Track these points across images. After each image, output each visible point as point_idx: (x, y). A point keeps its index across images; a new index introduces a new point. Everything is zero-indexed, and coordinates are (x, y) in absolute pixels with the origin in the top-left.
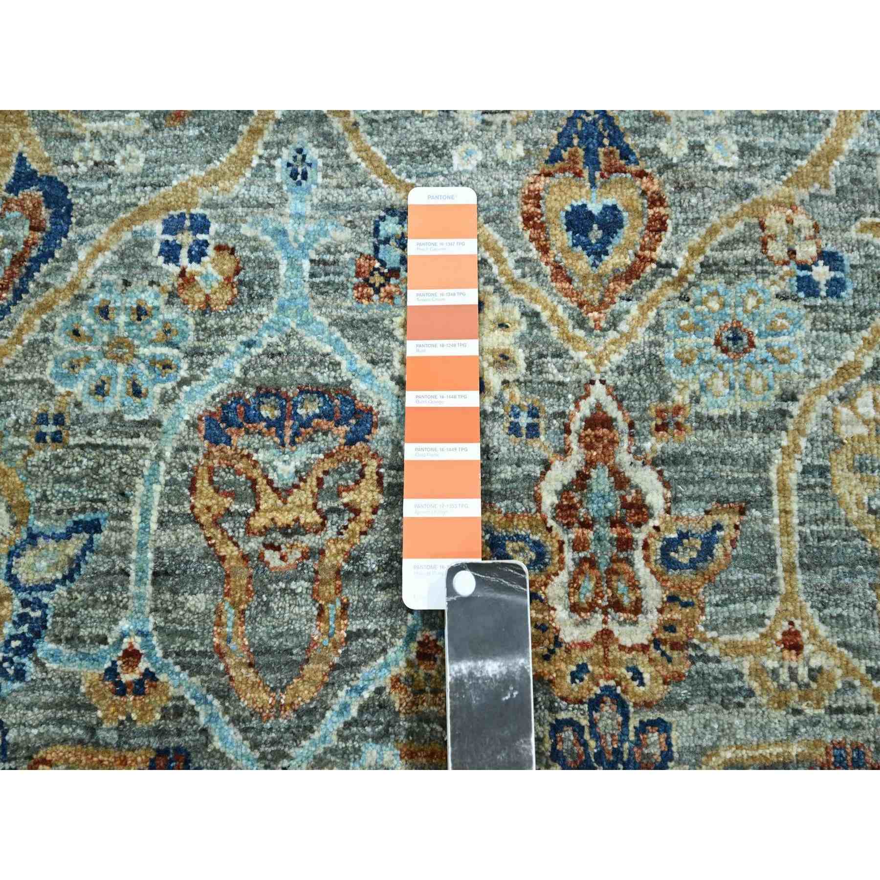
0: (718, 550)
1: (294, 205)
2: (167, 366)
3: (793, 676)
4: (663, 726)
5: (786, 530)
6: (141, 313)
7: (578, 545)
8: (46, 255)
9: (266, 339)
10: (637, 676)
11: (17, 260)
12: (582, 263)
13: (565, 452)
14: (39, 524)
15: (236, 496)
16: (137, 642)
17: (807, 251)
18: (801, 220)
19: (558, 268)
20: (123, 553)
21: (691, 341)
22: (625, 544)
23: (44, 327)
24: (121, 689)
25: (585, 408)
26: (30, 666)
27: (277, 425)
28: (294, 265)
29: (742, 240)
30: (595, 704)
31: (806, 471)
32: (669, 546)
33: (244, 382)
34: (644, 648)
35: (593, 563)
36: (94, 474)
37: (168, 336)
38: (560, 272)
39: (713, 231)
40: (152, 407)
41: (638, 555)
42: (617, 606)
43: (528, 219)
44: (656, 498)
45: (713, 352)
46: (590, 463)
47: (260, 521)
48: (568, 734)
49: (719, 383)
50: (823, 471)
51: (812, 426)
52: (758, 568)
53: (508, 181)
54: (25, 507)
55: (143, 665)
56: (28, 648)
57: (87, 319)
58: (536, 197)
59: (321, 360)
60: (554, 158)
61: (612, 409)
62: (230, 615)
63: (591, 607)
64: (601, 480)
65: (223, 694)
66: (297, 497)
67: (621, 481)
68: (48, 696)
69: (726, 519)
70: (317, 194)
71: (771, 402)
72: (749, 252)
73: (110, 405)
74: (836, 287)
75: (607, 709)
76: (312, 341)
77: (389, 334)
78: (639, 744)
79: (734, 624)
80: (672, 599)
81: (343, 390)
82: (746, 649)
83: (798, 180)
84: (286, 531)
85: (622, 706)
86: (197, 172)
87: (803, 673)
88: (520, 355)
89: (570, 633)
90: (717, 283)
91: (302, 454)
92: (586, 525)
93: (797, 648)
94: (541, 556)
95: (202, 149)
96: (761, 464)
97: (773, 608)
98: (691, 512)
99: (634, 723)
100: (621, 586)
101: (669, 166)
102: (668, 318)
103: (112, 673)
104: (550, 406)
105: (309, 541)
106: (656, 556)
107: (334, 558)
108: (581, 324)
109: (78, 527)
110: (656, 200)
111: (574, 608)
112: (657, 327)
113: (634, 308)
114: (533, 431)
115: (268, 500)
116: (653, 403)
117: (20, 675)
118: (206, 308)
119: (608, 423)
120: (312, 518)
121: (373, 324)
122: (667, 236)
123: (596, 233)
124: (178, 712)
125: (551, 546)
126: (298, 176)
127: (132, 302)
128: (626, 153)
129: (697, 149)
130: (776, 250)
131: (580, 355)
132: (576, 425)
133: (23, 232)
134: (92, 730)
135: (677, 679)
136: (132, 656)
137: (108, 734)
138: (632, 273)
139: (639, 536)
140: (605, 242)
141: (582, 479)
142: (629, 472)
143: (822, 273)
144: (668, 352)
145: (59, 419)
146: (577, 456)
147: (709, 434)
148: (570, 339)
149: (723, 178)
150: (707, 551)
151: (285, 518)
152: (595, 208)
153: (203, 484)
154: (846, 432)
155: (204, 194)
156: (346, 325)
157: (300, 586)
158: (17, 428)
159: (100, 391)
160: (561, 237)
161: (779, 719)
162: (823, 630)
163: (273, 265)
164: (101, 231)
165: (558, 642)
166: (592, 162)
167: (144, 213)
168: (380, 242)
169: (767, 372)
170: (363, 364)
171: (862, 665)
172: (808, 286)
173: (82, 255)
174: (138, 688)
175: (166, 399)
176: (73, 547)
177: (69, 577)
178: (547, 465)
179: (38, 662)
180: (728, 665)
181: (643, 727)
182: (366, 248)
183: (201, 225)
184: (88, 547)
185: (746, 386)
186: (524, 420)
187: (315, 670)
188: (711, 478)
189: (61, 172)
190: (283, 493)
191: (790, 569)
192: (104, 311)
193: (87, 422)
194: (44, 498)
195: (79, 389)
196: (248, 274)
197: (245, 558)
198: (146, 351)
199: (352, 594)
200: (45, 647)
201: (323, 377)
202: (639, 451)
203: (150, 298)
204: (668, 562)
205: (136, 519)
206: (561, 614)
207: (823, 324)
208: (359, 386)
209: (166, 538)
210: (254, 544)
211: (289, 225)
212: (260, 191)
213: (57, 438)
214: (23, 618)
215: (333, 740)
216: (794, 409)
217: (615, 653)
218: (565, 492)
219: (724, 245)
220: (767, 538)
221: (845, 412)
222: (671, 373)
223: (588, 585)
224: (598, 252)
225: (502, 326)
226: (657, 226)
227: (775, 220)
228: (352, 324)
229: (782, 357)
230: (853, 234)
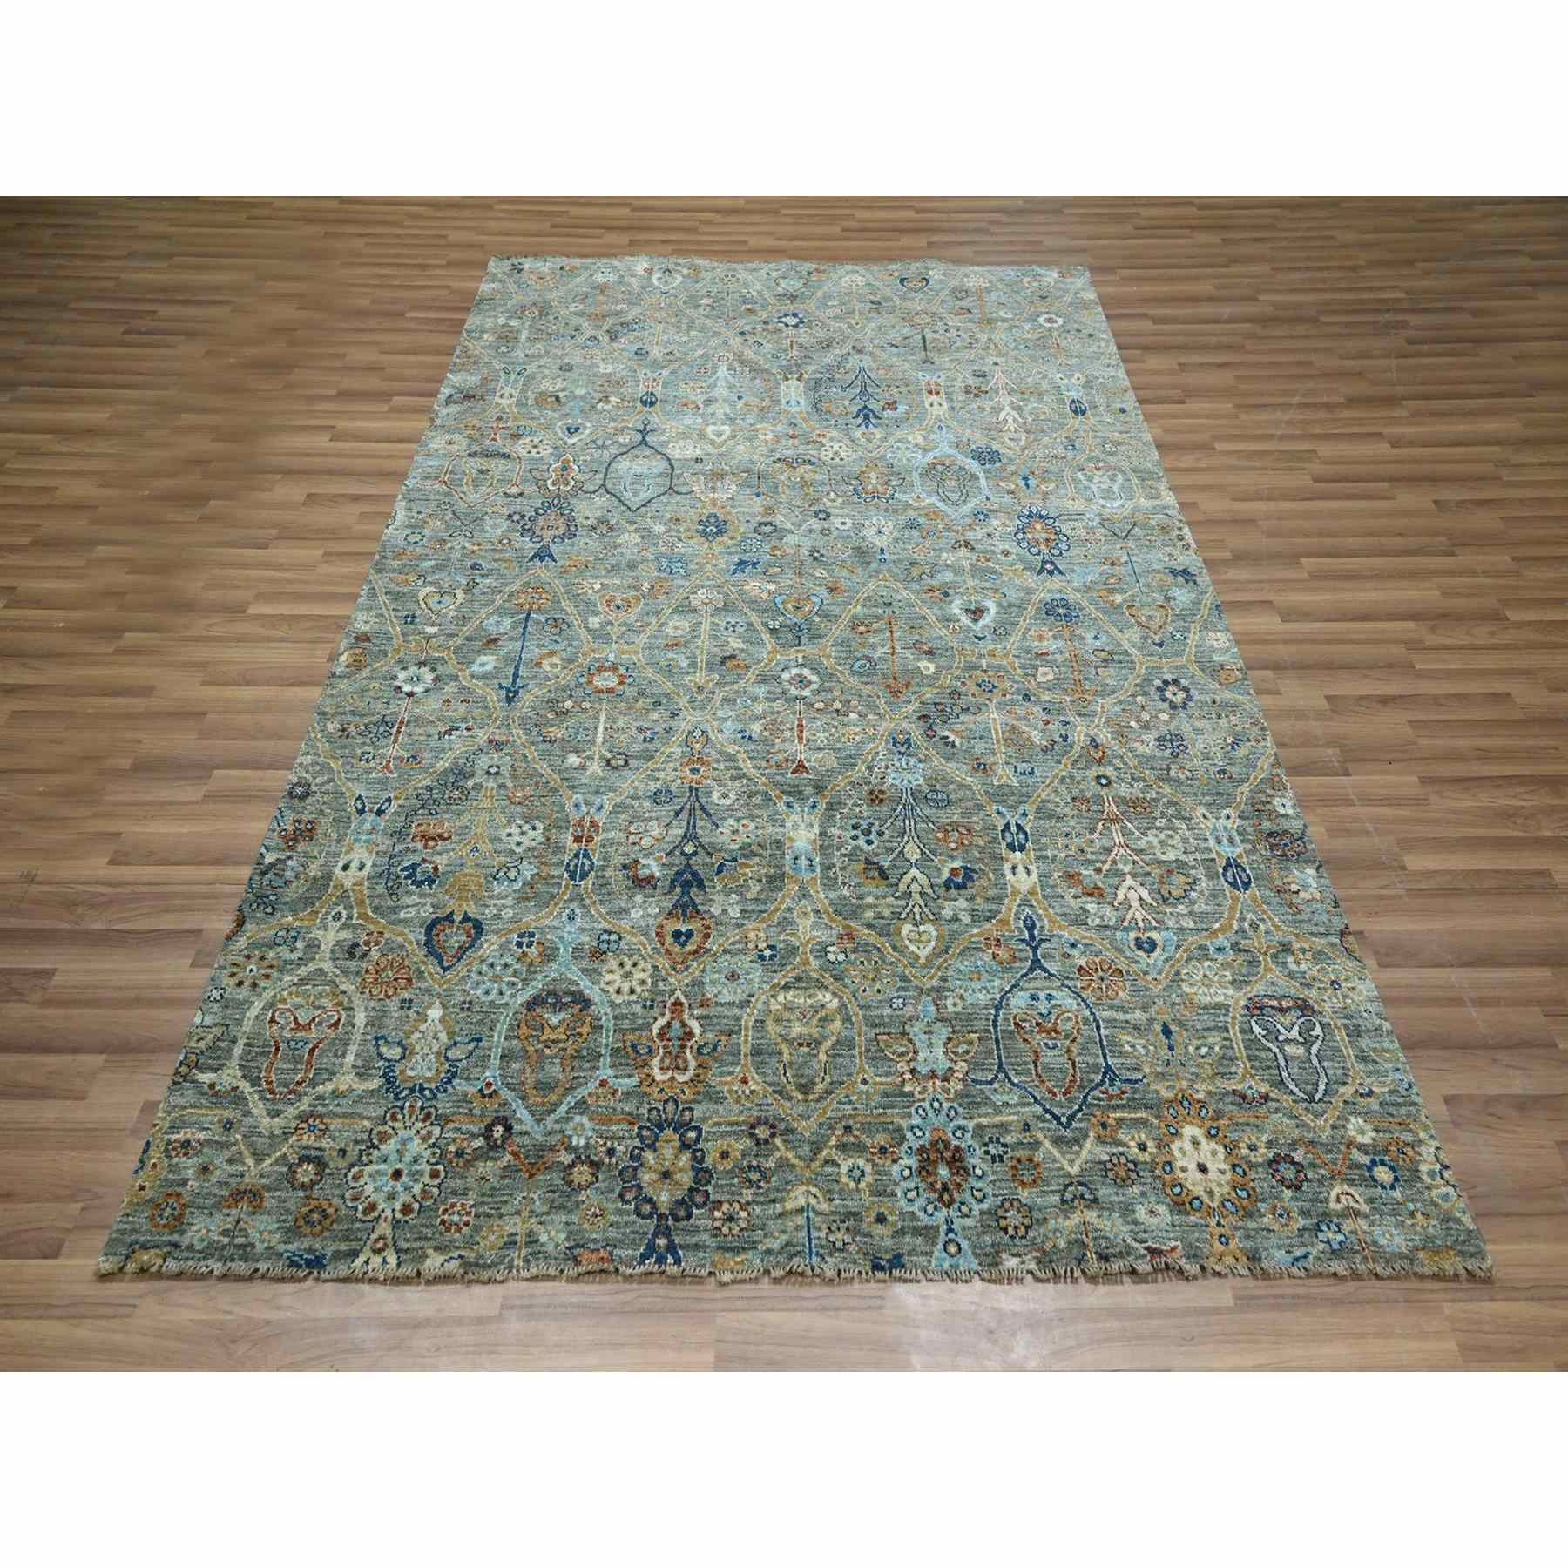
0: (719, 1049)
1: (568, 928)
2: (513, 984)
3: (744, 1092)
4: (691, 1109)
5: (746, 1042)
6: (506, 966)
7: (664, 1047)
8: (472, 946)
9: (553, 975)
10: (683, 1092)
11: (460, 948)
12: (677, 948)
13: (663, 1015)
14: (458, 1039)
15: (535, 1030)
16: (492, 1080)
17: (762, 945)
18: (762, 935)
19: (667, 950)
20: (490, 1049)
21: (716, 976)
22: (683, 1047)
23: (468, 971)
24: (484, 1096)
25: (672, 999)
26: (449, 1087)
27: (554, 1005)
28: (566, 950)
29: (739, 942)
30: (666, 1102)
31: (756, 1021)
32: (700, 1048)
33: (542, 990)
34: (686, 1083)
35: (670, 1053)
36: (482, 1022)
37: (515, 974)
38: (668, 952)
39: (728, 939)
40: (506, 999)
41: (688, 1051)
42: (678, 1068)
43: (657, 934)
44: (697, 1030)
45: (723, 980)
46: (672, 1019)
47: (544, 1038)
48: (654, 1112)
49: (725, 991)
50: (762, 1022)
51: (760, 1005)
52: (734, 1055)
53: (651, 921)
54: (454, 1033)
55: (493, 1088)
56: (450, 1081)
57: (485, 968)
58: (661, 927)
59: (573, 983)
60: (670, 913)
61: (683, 1000)
62: (528, 1070)
63: (668, 1069)
64: (676, 1024)
65: (523, 1099)
66: (559, 1030)
67: (684, 1025)
68: (455, 1098)
69: (723, 1038)
70: (578, 925)
71: (744, 997)
72: (740, 946)
73: (490, 998)
74: (772, 957)
75: (670, 1104)
76: (570, 976)
77: (600, 974)
78: (682, 1115)
79: (722, 1074)
80: (700, 1066)
81: (581, 993)
82: (726, 1083)
83: (763, 921)
84: (553, 1042)
85: (676, 1102)
86: (532, 917)
87: (747, 1092)
88: (649, 981)
89: (659, 1077)
90: (728, 957)
91: (562, 1015)
92: (669, 1040)
93: (746, 1083)
94: (650, 1051)
95: (534, 910)
96: (738, 1019)
97: (738, 1069)
98: (710, 1035)
99: (680, 1108)
100: (680, 1062)
101: (714, 916)
102: (708, 967)
103: (481, 1090)
104: (659, 998)
105: (561, 1045)
106: (695, 1051)
107: (571, 1051)
108: (674, 969)
109: (473, 1040)
110: (708, 928)
111: (662, 1069)
112: (703, 971)
113: (695, 964)
114: (652, 1007)
115: (547, 1030)
116: (699, 997)
117: (445, 1091)
118: (531, 964)
119: (681, 1004)
120: (565, 1037)
121: (595, 970)
122: (710, 940)
123: (683, 938)
124: (505, 1105)
125: (655, 1047)
126: (571, 918)
127: (503, 962)
128: (698, 912)
129: (725, 911)
130: (751, 946)
131: (672, 980)
132: (669, 1005)
133: (464, 938)
134: (470, 1110)
135: (698, 1093)
136: (489, 1085)
137: (477, 1112)
138: (695, 952)
139: (689, 1044)
140: (686, 941)
141: (669, 1025)
142: (687, 1021)
143: (768, 953)
144: (707, 980)
145: (470, 1003)
146: (668, 1016)
147: (720, 1009)
148: (670, 975)
149: (733, 921)
150: (715, 1048)
151: (553, 1037)
152: (683, 930)
153: (523, 1025)
154: (772, 1008)
155: (534, 924)
156: (584, 971)
157: (557, 1061)
158: (453, 1006)
159: (487, 993)
160: (669, 940)
161: (736, 1107)
162: (756, 1077)
163: (558, 949)
164: (493, 938)
165: (653, 1080)
166: (684, 914)
167: (511, 931)
168: (600, 942)
169: (744, 987)
170: (589, 984)
171: (770, 1089)
172: (762, 958)
173: (485, 946)
174: (490, 1096)
175: (512, 996)
176: (471, 1047)
177: (468, 1057)
178: (656, 1019)
179: (453, 1087)
180: (718, 1088)
181: (683, 1110)
182: (595, 944)
183: (532, 935)
184: (477, 1047)
185: (735, 993)
186: (648, 1003)
187: (560, 1090)
188: (718, 1024)
189: (479, 917)
190: (553, 1028)
191: (746, 1055)
192: (492, 965)
193: (481, 1004)
194: (461, 1030)
195: (479, 992)
196: (548, 952)
197: (536, 1051)
198: (507, 979)
199: (576, 1063)
200: (456, 1081)
201: (573, 988)
202: (691, 1015)
203: (510, 961)
204: (699, 1053)
205: (496, 1038)
206: (656, 1070)
207: (766, 969)
208: (587, 992)
209: (506, 1044)
210: (540, 1046)
211: (566, 935)
212: (556, 923)
213: (469, 1009)
214: (449, 1071)
215: (564, 1114)
216: (753, 1000)
217: (675, 1084)
218: (662, 1028)
219: (732, 944)
220: (739, 1044)
221: (772, 1000)
222: (708, 987)
223: (667, 1061)
224: (683, 945)
225: (644, 971)
226: (707, 936)
227: (751, 935)
228: (587, 970)
229: (750, 982)
230: (782, 938)
